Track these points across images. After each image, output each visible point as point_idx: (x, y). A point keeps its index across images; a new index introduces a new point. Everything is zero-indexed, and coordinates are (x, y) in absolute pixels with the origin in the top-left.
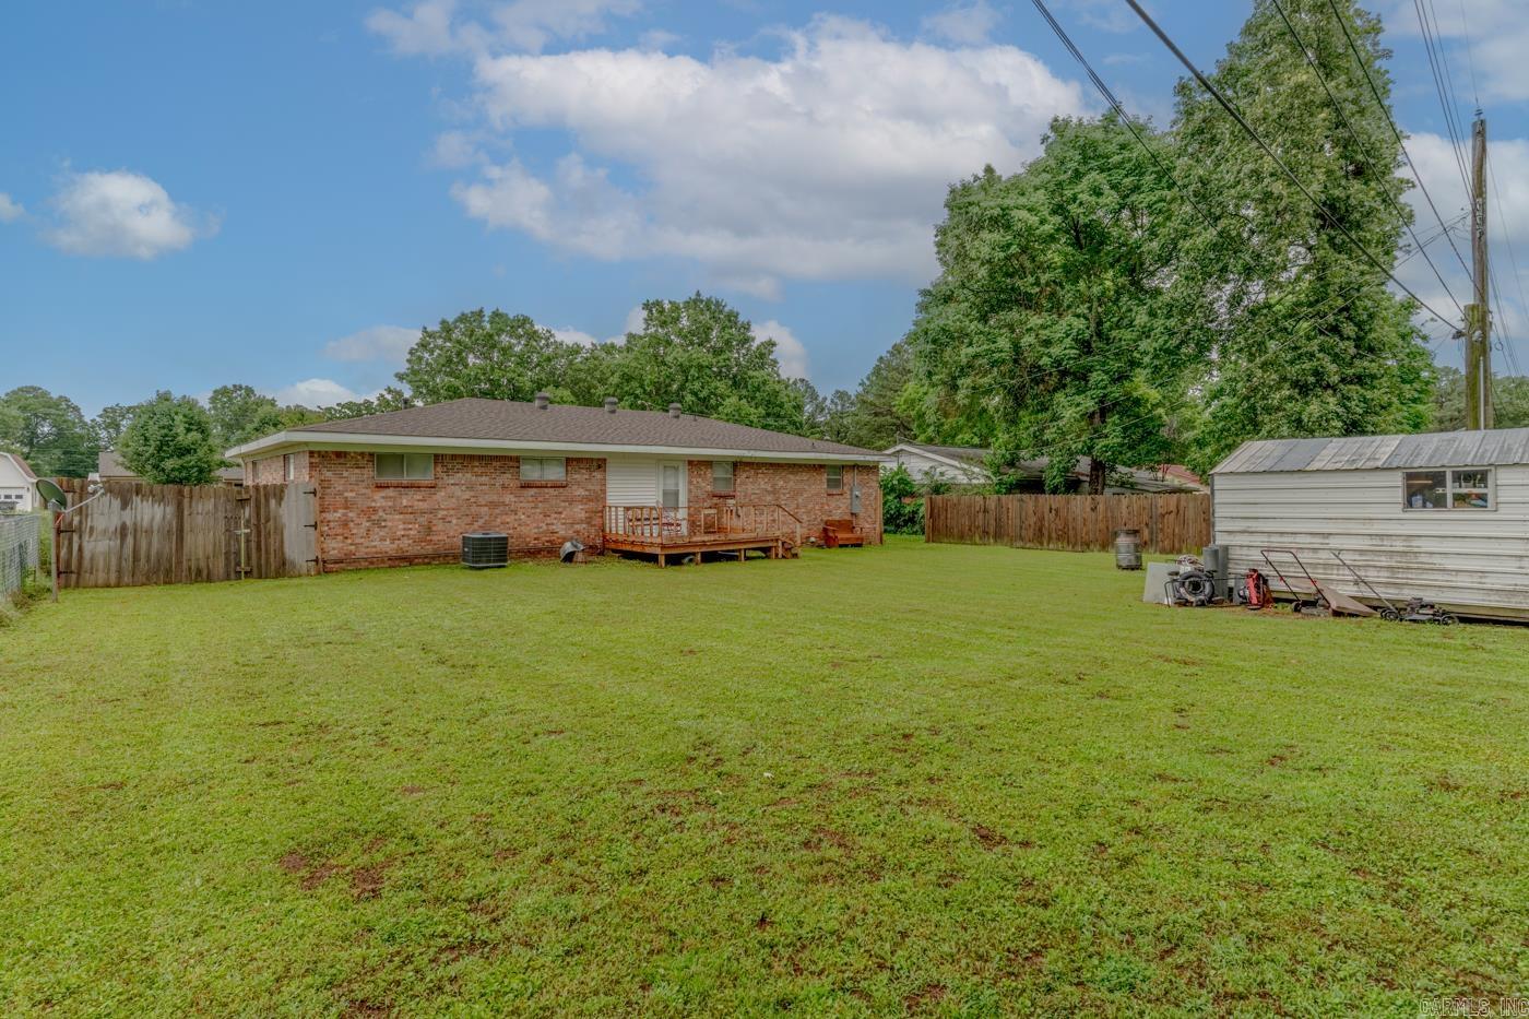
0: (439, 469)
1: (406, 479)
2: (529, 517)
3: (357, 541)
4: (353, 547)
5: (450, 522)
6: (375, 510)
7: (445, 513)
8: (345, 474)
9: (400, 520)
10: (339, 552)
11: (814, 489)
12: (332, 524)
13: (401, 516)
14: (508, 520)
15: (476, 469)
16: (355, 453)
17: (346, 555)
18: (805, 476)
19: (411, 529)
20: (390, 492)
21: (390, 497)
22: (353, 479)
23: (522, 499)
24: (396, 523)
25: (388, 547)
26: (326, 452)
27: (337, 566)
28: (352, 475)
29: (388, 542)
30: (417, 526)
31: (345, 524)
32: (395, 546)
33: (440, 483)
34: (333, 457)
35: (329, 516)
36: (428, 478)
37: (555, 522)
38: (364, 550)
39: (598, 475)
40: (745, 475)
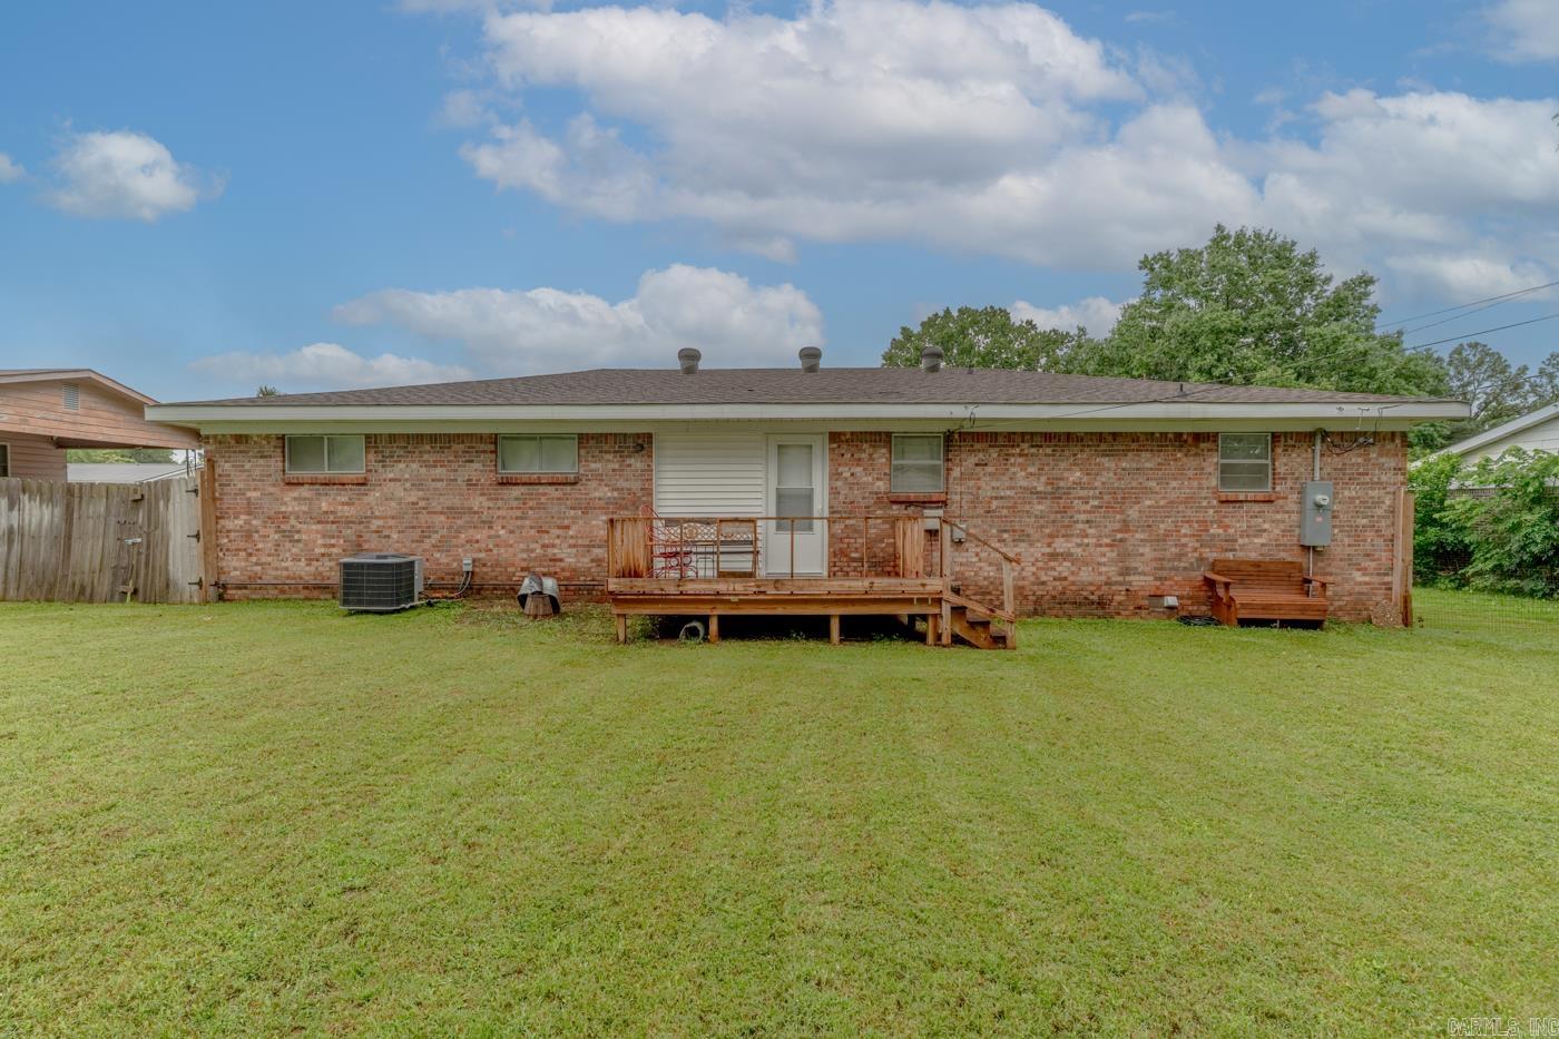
0: (372, 456)
1: (326, 473)
2: (512, 532)
3: (264, 560)
4: (259, 568)
5: (388, 537)
6: (286, 517)
7: (380, 522)
8: (248, 466)
9: (317, 532)
10: (242, 574)
11: (1176, 489)
12: (232, 535)
13: (319, 527)
14: (479, 537)
15: (426, 457)
16: (258, 436)
17: (250, 578)
18: (1148, 461)
19: (333, 546)
20: (305, 492)
21: (305, 499)
22: (257, 472)
23: (500, 503)
24: (312, 533)
25: (303, 570)
26: (224, 435)
27: (239, 592)
28: (256, 467)
29: (303, 563)
30: (342, 541)
31: (248, 535)
32: (313, 569)
33: (373, 477)
34: (233, 442)
35: (229, 524)
36: (357, 472)
37: (557, 541)
38: (274, 573)
39: (637, 463)
40: (973, 460)
